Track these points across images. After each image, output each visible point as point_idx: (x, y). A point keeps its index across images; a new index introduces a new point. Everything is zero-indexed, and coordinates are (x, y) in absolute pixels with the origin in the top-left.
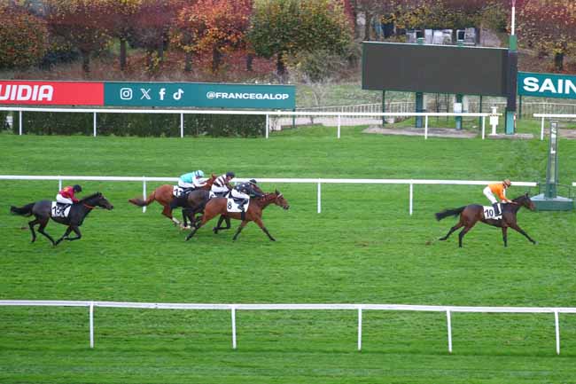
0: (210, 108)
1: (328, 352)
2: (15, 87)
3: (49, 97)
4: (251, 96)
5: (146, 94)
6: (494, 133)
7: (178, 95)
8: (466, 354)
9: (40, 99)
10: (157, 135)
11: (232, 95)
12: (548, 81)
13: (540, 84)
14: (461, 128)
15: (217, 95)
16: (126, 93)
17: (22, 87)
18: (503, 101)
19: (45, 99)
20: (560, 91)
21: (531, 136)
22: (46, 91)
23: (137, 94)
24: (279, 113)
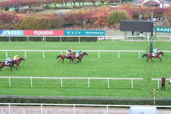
0: (86, 35)
1: (82, 88)
2: (45, 32)
3: (52, 34)
4: (95, 33)
5: (73, 33)
6: (148, 40)
7: (80, 33)
8: (112, 88)
9: (50, 34)
10: (75, 41)
11: (91, 33)
12: (162, 29)
13: (160, 29)
14: (142, 39)
15: (88, 33)
16: (69, 33)
17: (46, 32)
18: (150, 33)
19: (51, 34)
20: (164, 31)
21: (157, 41)
22: (51, 32)
23: (71, 33)
24: (101, 36)
